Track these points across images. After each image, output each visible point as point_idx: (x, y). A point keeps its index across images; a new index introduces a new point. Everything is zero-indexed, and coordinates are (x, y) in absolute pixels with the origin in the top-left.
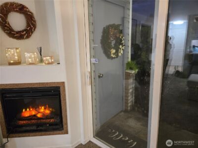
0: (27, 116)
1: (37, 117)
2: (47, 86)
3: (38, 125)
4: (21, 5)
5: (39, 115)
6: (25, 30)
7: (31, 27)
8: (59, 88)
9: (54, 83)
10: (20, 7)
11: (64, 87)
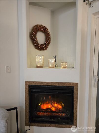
0: (44, 108)
1: (51, 110)
2: (64, 85)
3: (51, 117)
4: (45, 27)
5: (53, 109)
6: (45, 44)
7: (48, 42)
8: (73, 87)
9: (70, 83)
10: (44, 28)
11: (77, 87)
